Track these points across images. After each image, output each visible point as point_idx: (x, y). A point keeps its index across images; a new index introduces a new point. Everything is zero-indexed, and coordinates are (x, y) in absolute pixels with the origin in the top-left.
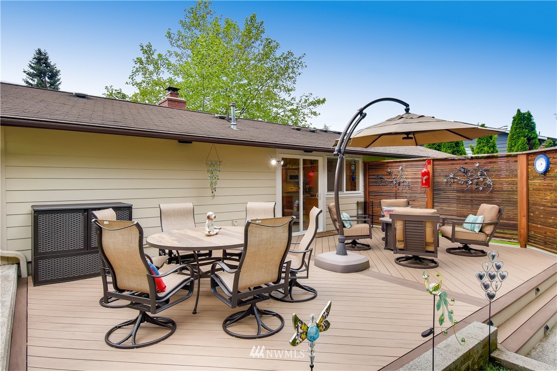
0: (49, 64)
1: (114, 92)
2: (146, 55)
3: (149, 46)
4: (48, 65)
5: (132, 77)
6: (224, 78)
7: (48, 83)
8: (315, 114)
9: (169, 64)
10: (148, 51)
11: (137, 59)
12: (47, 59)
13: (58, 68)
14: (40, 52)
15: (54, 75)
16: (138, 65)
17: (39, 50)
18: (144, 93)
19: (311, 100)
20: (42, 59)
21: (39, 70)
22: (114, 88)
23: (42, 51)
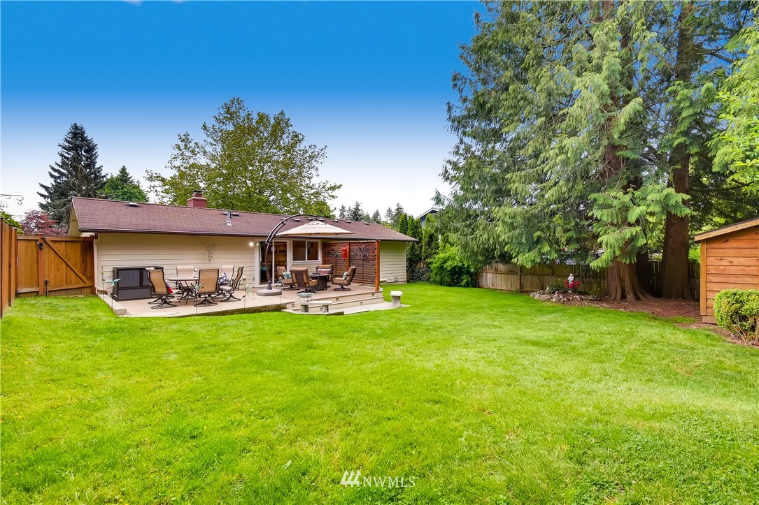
0: (86, 138)
1: (154, 175)
2: (184, 143)
3: (186, 135)
4: (84, 139)
5: (170, 162)
6: (251, 168)
7: (85, 156)
8: (333, 197)
9: (205, 152)
10: (185, 139)
11: (176, 145)
12: (83, 133)
13: (95, 142)
14: (76, 127)
15: (91, 149)
16: (177, 151)
17: (75, 125)
18: (182, 175)
19: (328, 186)
20: (79, 133)
21: (75, 144)
22: (154, 172)
23: (79, 125)
